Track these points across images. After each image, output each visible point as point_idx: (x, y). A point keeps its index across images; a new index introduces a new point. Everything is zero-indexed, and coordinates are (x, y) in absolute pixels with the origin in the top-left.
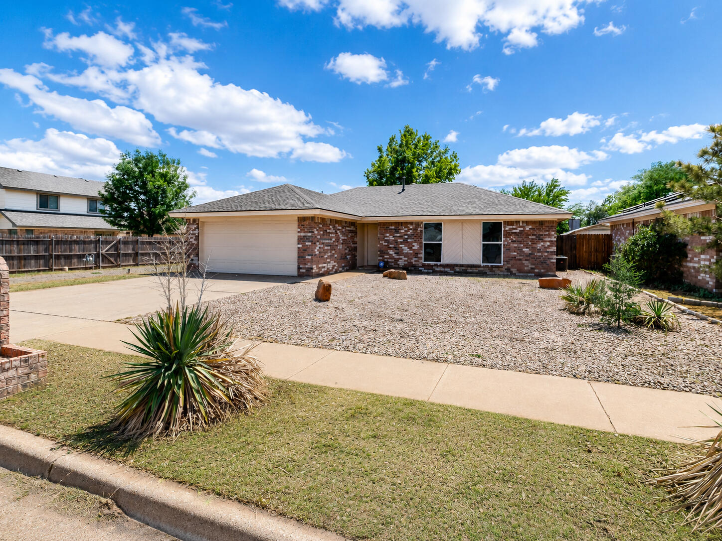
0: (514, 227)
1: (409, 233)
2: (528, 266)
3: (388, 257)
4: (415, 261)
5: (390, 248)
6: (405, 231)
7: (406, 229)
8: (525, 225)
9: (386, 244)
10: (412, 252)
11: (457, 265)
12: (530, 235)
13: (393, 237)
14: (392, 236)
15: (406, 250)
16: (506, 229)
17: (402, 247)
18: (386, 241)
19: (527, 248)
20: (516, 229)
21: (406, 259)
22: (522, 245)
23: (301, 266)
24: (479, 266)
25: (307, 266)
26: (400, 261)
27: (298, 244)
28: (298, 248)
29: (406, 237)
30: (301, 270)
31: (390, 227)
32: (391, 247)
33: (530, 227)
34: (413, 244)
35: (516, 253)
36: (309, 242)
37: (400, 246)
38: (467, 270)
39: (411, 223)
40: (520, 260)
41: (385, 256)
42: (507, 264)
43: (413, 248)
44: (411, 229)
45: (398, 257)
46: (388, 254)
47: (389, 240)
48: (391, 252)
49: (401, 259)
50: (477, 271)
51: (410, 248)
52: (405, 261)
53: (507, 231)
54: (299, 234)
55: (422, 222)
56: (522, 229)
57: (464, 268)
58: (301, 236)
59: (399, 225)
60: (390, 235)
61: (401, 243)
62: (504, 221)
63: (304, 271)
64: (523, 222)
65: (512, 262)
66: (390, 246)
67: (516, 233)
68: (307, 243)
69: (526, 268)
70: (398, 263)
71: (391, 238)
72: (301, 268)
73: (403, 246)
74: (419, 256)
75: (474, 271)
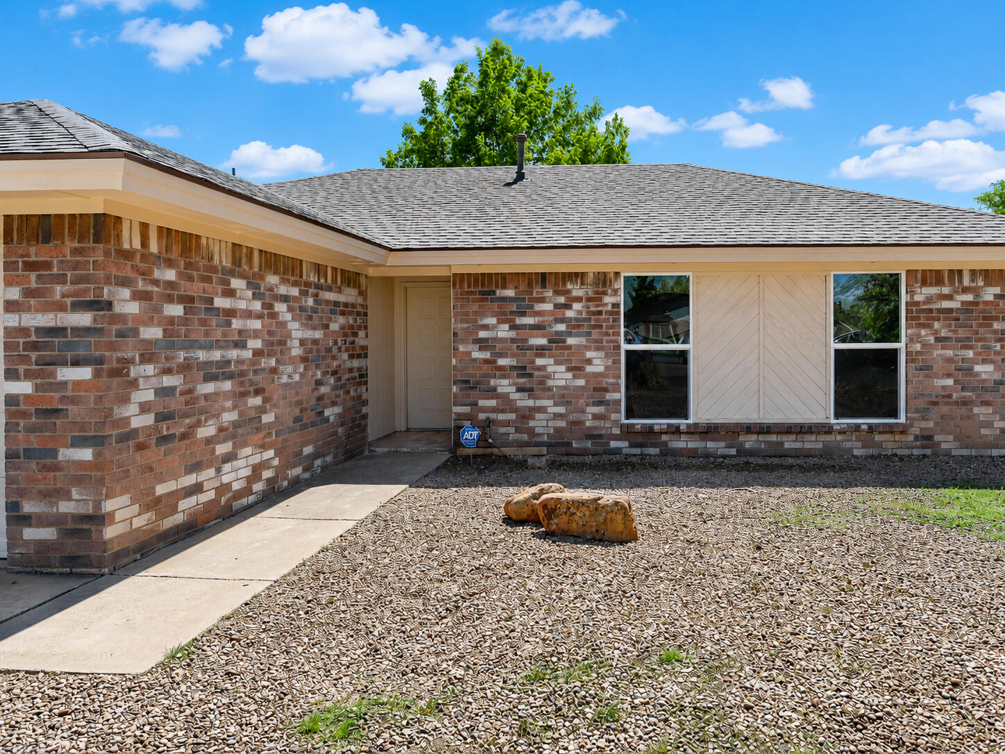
0: (946, 290)
1: (570, 314)
2: (989, 425)
3: (492, 403)
4: (596, 417)
5: (503, 372)
6: (557, 306)
7: (562, 300)
8: (981, 283)
9: (486, 355)
10: (581, 382)
11: (749, 429)
12: (997, 319)
13: (512, 328)
14: (506, 327)
15: (560, 376)
16: (917, 298)
17: (543, 368)
18: (483, 344)
19: (984, 362)
20: (949, 297)
21: (561, 410)
22: (970, 354)
23: (28, 507)
24: (827, 429)
25: (65, 507)
26: (538, 416)
27: (11, 375)
28: (11, 400)
29: (561, 327)
30: (29, 533)
31: (501, 293)
32: (501, 368)
33: (997, 290)
34: (589, 354)
35: (950, 382)
36: (76, 363)
37: (539, 362)
38: (782, 443)
39: (578, 277)
40: (965, 403)
41: (481, 403)
42: (923, 418)
43: (589, 369)
44: (579, 299)
45: (530, 403)
46: (492, 392)
47: (496, 340)
48: (505, 386)
49: (542, 410)
50: (820, 446)
51: (576, 370)
52: (557, 416)
53: (918, 303)
54: (13, 320)
55: (617, 274)
56: (969, 297)
57: (773, 438)
58: (24, 331)
59: (530, 285)
60: (499, 322)
61: (540, 352)
62: (908, 272)
63: (47, 534)
64: (973, 273)
65: (935, 413)
66: (502, 362)
67: (950, 310)
68: (68, 374)
69: (984, 431)
70: (532, 423)
71: (504, 332)
72: (27, 520)
73: (551, 361)
74: (610, 396)
75: (808, 446)
